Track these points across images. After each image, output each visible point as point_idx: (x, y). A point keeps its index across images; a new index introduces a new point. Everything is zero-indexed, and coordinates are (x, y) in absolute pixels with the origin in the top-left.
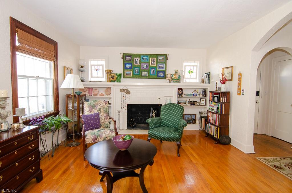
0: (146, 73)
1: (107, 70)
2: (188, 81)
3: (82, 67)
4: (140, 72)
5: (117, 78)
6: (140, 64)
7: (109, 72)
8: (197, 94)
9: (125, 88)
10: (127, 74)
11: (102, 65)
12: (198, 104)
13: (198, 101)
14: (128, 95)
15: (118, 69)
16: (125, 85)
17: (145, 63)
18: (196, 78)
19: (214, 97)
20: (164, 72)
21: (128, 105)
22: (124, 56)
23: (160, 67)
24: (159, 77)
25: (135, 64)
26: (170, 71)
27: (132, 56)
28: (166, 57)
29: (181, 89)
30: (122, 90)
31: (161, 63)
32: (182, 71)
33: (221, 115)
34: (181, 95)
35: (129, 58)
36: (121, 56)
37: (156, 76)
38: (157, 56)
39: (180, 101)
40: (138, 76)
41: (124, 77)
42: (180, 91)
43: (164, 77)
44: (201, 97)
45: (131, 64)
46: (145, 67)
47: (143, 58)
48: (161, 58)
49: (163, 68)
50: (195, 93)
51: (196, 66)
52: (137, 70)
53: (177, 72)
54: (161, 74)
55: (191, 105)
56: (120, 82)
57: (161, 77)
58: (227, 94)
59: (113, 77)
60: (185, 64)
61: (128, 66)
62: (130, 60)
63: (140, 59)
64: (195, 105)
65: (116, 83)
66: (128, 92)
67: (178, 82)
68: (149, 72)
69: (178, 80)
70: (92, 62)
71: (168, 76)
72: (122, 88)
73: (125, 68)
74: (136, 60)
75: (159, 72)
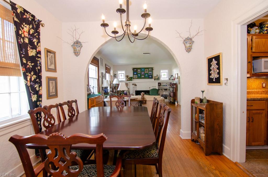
0: (143, 76)
1: (126, 76)
2: (163, 79)
3: (115, 75)
4: (141, 76)
5: (131, 79)
6: (141, 72)
7: (127, 76)
8: (168, 85)
9: (134, 83)
10: (135, 77)
11: (124, 73)
12: (168, 90)
13: (168, 88)
14: (136, 86)
15: (131, 75)
16: (134, 82)
17: (143, 72)
18: (167, 78)
19: (172, 86)
20: (152, 76)
21: (136, 91)
22: (134, 69)
23: (150, 73)
24: (149, 78)
25: (138, 72)
26: (155, 75)
27: (137, 69)
28: (152, 69)
29: (160, 83)
30: (133, 84)
31: (150, 71)
32: (160, 75)
33: (174, 93)
34: (160, 86)
35: (136, 70)
36: (132, 69)
37: (148, 77)
38: (148, 68)
39: (159, 89)
40: (139, 78)
41: (134, 78)
42: (160, 84)
43: (152, 78)
44: (169, 86)
45: (137, 73)
46: (143, 74)
47: (142, 70)
48: (150, 69)
49: (151, 74)
50: (166, 85)
51: (167, 72)
52: (139, 75)
53: (157, 75)
54: (150, 77)
55: (165, 90)
56: (132, 81)
57: (150, 78)
58: (176, 84)
59: (129, 79)
60: (161, 71)
61: (135, 73)
62: (136, 71)
63: (141, 70)
64: (166, 90)
65: (130, 81)
66: (136, 85)
67: (158, 80)
68: (145, 76)
69: (158, 79)
70: (119, 72)
71: (154, 77)
72: (133, 83)
73: (134, 74)
74: (139, 70)
75: (149, 76)
